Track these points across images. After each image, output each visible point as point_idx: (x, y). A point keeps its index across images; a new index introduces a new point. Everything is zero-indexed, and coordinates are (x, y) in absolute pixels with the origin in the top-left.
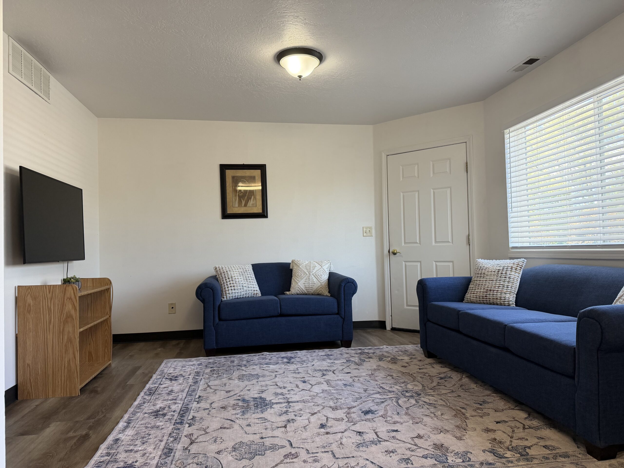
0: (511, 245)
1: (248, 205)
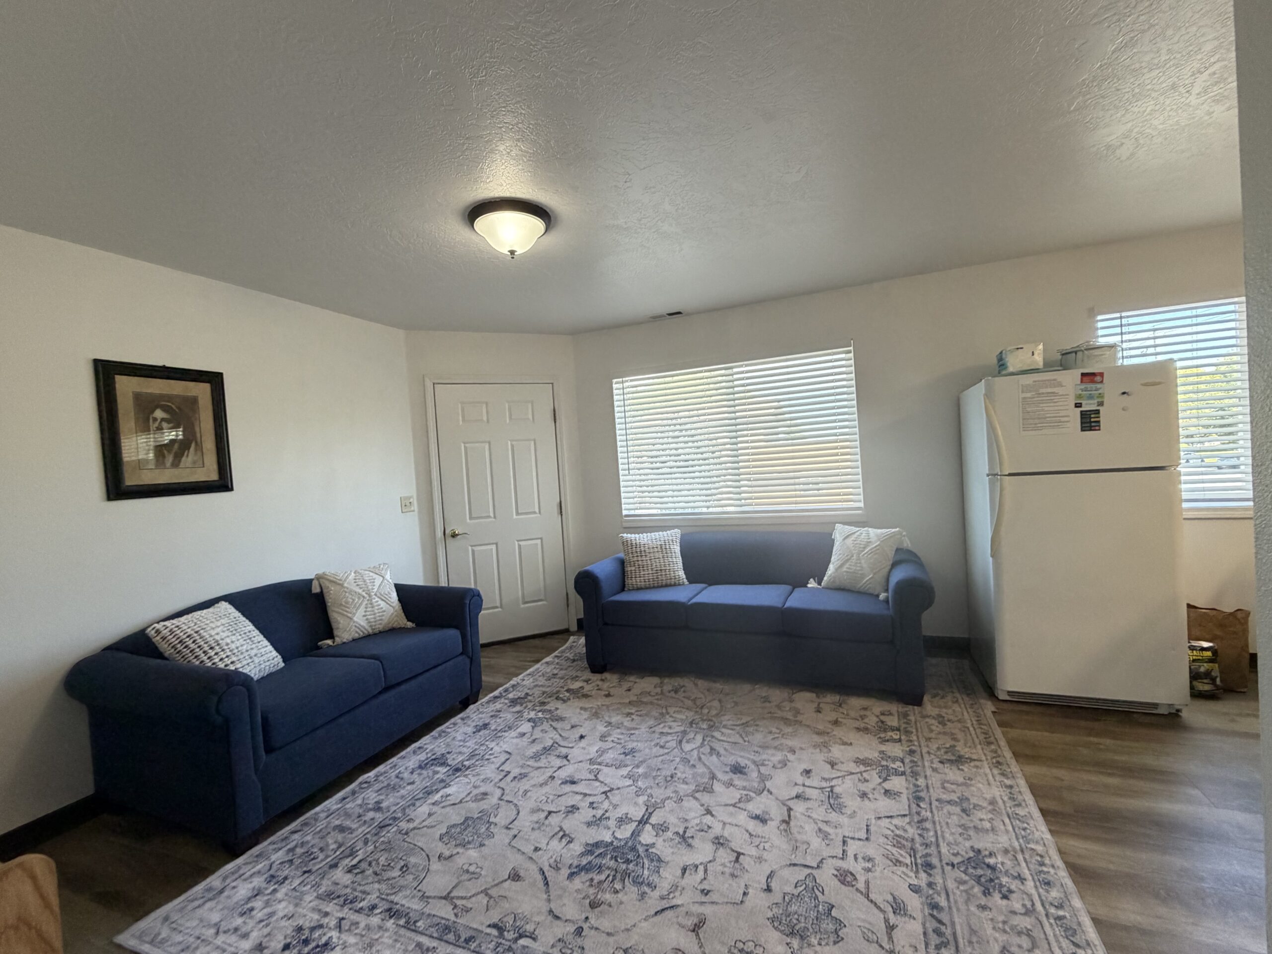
0: (625, 512)
1: (182, 465)
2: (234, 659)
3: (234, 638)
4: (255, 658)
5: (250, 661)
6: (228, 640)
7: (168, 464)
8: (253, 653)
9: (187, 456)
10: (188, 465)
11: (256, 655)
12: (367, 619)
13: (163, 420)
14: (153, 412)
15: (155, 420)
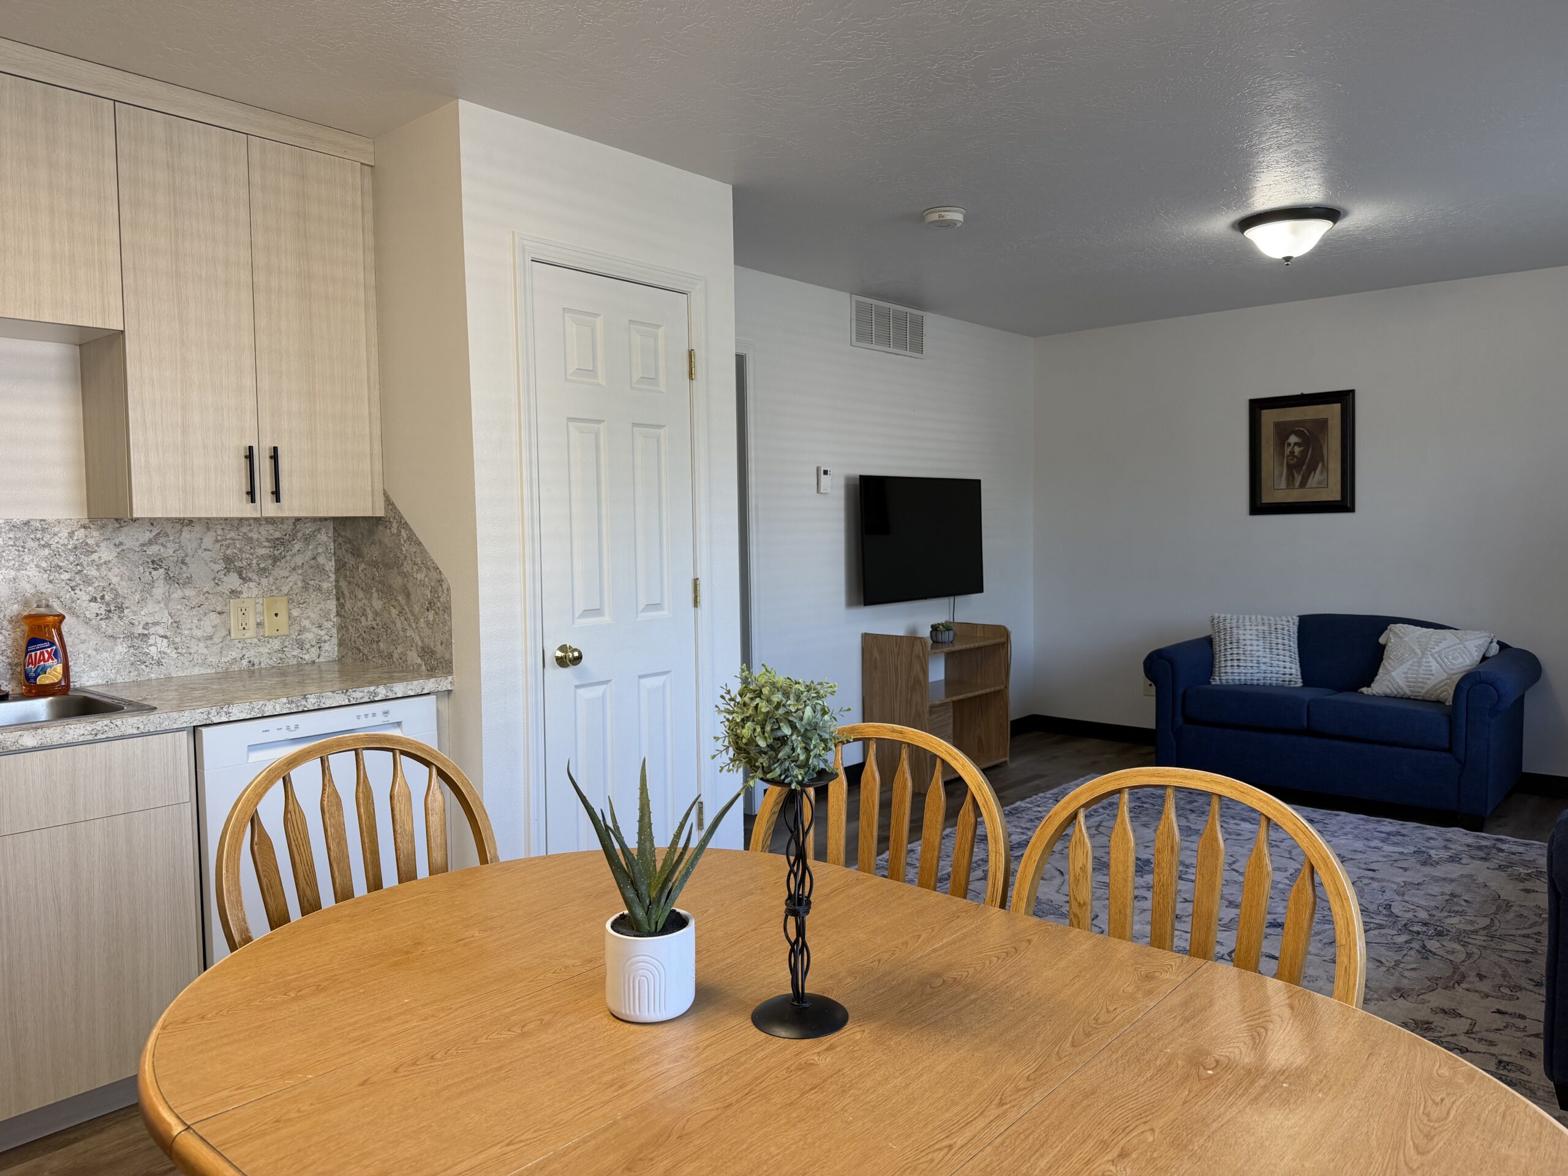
1: (1309, 484)
2: (1242, 657)
3: (1255, 643)
4: (1262, 665)
5: (1257, 665)
6: (1248, 642)
7: (1297, 484)
8: (1264, 660)
9: (1313, 477)
10: (1314, 485)
11: (1264, 663)
12: (1406, 678)
13: (1295, 444)
14: (1288, 438)
15: (1289, 444)
